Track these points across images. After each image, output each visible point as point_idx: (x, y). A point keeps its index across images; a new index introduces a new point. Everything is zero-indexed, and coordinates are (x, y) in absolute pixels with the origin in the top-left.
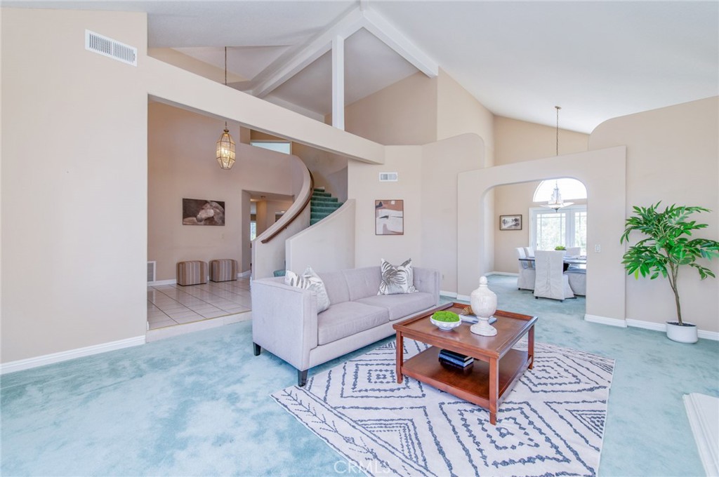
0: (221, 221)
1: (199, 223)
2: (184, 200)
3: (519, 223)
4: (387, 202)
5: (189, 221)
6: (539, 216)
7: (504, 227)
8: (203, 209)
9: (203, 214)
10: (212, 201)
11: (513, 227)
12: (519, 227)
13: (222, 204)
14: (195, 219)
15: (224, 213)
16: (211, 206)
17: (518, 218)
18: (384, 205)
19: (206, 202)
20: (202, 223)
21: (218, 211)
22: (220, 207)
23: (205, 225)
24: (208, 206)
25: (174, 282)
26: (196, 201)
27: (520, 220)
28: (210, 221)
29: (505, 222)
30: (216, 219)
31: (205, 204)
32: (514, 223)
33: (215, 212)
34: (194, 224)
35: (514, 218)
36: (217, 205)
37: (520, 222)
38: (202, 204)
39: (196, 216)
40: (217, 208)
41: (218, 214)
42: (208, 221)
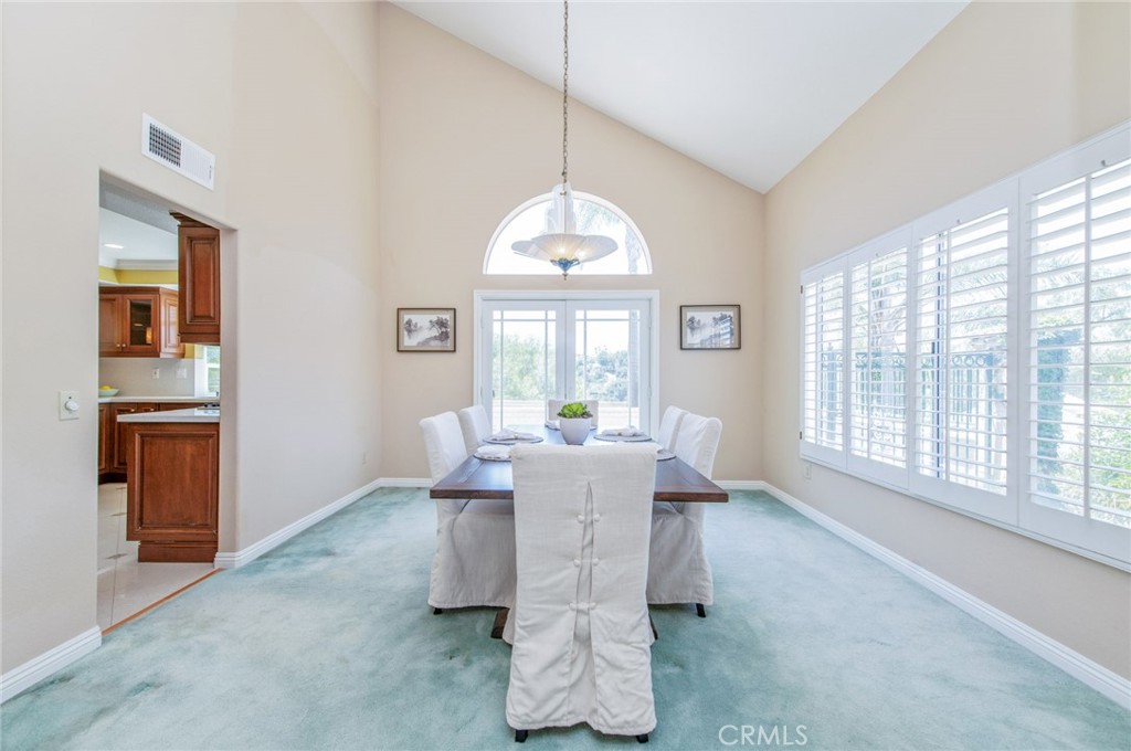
3: (448, 335)
6: (497, 315)
7: (409, 342)
11: (436, 345)
12: (449, 344)
17: (447, 316)
27: (451, 323)
29: (410, 327)
32: (435, 332)
35: (434, 317)
37: (450, 330)
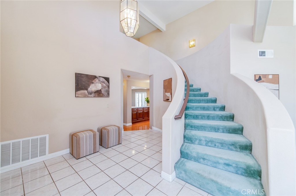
0: (106, 94)
1: (90, 95)
2: (76, 74)
4: (265, 76)
5: (81, 94)
8: (93, 83)
9: (93, 88)
10: (100, 77)
13: (107, 79)
14: (86, 91)
15: (109, 87)
16: (99, 80)
18: (263, 79)
19: (95, 77)
20: (92, 95)
21: (104, 85)
22: (106, 82)
23: (95, 97)
24: (97, 80)
25: (68, 151)
26: (87, 76)
28: (99, 93)
30: (103, 92)
31: (94, 79)
33: (102, 86)
34: (85, 96)
36: (104, 80)
38: (92, 78)
39: (87, 90)
40: (104, 82)
41: (105, 87)
42: (97, 94)
